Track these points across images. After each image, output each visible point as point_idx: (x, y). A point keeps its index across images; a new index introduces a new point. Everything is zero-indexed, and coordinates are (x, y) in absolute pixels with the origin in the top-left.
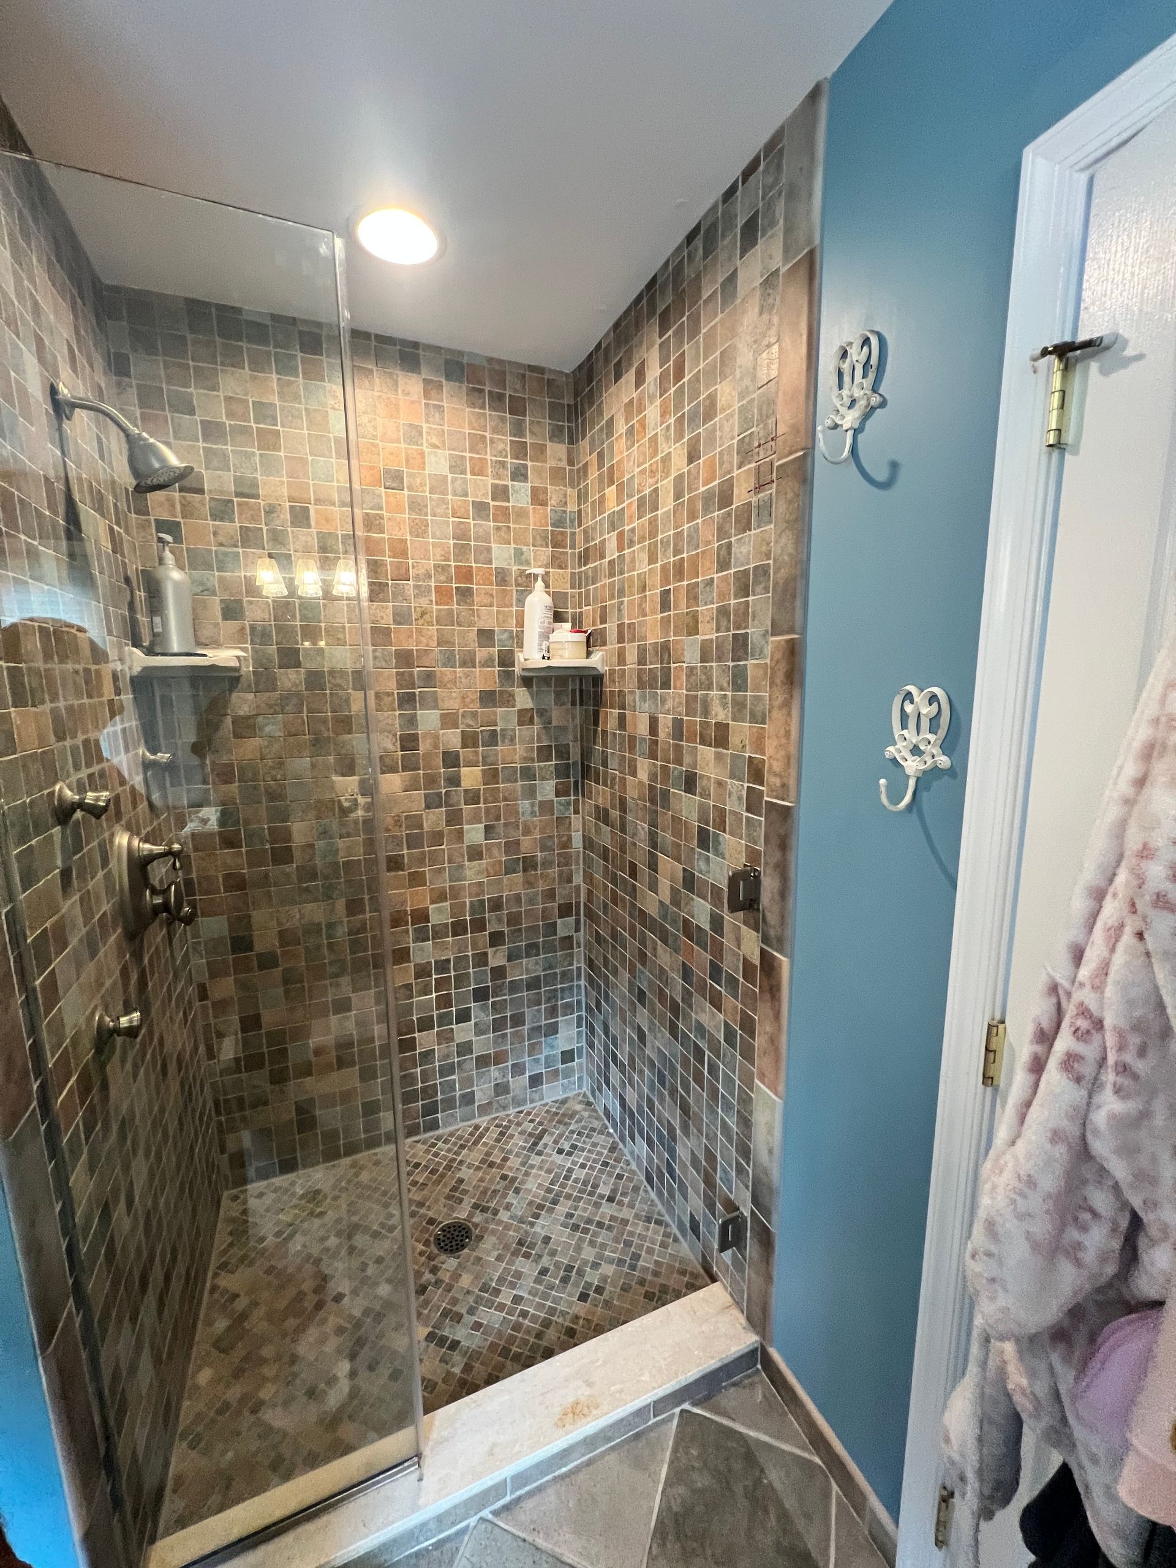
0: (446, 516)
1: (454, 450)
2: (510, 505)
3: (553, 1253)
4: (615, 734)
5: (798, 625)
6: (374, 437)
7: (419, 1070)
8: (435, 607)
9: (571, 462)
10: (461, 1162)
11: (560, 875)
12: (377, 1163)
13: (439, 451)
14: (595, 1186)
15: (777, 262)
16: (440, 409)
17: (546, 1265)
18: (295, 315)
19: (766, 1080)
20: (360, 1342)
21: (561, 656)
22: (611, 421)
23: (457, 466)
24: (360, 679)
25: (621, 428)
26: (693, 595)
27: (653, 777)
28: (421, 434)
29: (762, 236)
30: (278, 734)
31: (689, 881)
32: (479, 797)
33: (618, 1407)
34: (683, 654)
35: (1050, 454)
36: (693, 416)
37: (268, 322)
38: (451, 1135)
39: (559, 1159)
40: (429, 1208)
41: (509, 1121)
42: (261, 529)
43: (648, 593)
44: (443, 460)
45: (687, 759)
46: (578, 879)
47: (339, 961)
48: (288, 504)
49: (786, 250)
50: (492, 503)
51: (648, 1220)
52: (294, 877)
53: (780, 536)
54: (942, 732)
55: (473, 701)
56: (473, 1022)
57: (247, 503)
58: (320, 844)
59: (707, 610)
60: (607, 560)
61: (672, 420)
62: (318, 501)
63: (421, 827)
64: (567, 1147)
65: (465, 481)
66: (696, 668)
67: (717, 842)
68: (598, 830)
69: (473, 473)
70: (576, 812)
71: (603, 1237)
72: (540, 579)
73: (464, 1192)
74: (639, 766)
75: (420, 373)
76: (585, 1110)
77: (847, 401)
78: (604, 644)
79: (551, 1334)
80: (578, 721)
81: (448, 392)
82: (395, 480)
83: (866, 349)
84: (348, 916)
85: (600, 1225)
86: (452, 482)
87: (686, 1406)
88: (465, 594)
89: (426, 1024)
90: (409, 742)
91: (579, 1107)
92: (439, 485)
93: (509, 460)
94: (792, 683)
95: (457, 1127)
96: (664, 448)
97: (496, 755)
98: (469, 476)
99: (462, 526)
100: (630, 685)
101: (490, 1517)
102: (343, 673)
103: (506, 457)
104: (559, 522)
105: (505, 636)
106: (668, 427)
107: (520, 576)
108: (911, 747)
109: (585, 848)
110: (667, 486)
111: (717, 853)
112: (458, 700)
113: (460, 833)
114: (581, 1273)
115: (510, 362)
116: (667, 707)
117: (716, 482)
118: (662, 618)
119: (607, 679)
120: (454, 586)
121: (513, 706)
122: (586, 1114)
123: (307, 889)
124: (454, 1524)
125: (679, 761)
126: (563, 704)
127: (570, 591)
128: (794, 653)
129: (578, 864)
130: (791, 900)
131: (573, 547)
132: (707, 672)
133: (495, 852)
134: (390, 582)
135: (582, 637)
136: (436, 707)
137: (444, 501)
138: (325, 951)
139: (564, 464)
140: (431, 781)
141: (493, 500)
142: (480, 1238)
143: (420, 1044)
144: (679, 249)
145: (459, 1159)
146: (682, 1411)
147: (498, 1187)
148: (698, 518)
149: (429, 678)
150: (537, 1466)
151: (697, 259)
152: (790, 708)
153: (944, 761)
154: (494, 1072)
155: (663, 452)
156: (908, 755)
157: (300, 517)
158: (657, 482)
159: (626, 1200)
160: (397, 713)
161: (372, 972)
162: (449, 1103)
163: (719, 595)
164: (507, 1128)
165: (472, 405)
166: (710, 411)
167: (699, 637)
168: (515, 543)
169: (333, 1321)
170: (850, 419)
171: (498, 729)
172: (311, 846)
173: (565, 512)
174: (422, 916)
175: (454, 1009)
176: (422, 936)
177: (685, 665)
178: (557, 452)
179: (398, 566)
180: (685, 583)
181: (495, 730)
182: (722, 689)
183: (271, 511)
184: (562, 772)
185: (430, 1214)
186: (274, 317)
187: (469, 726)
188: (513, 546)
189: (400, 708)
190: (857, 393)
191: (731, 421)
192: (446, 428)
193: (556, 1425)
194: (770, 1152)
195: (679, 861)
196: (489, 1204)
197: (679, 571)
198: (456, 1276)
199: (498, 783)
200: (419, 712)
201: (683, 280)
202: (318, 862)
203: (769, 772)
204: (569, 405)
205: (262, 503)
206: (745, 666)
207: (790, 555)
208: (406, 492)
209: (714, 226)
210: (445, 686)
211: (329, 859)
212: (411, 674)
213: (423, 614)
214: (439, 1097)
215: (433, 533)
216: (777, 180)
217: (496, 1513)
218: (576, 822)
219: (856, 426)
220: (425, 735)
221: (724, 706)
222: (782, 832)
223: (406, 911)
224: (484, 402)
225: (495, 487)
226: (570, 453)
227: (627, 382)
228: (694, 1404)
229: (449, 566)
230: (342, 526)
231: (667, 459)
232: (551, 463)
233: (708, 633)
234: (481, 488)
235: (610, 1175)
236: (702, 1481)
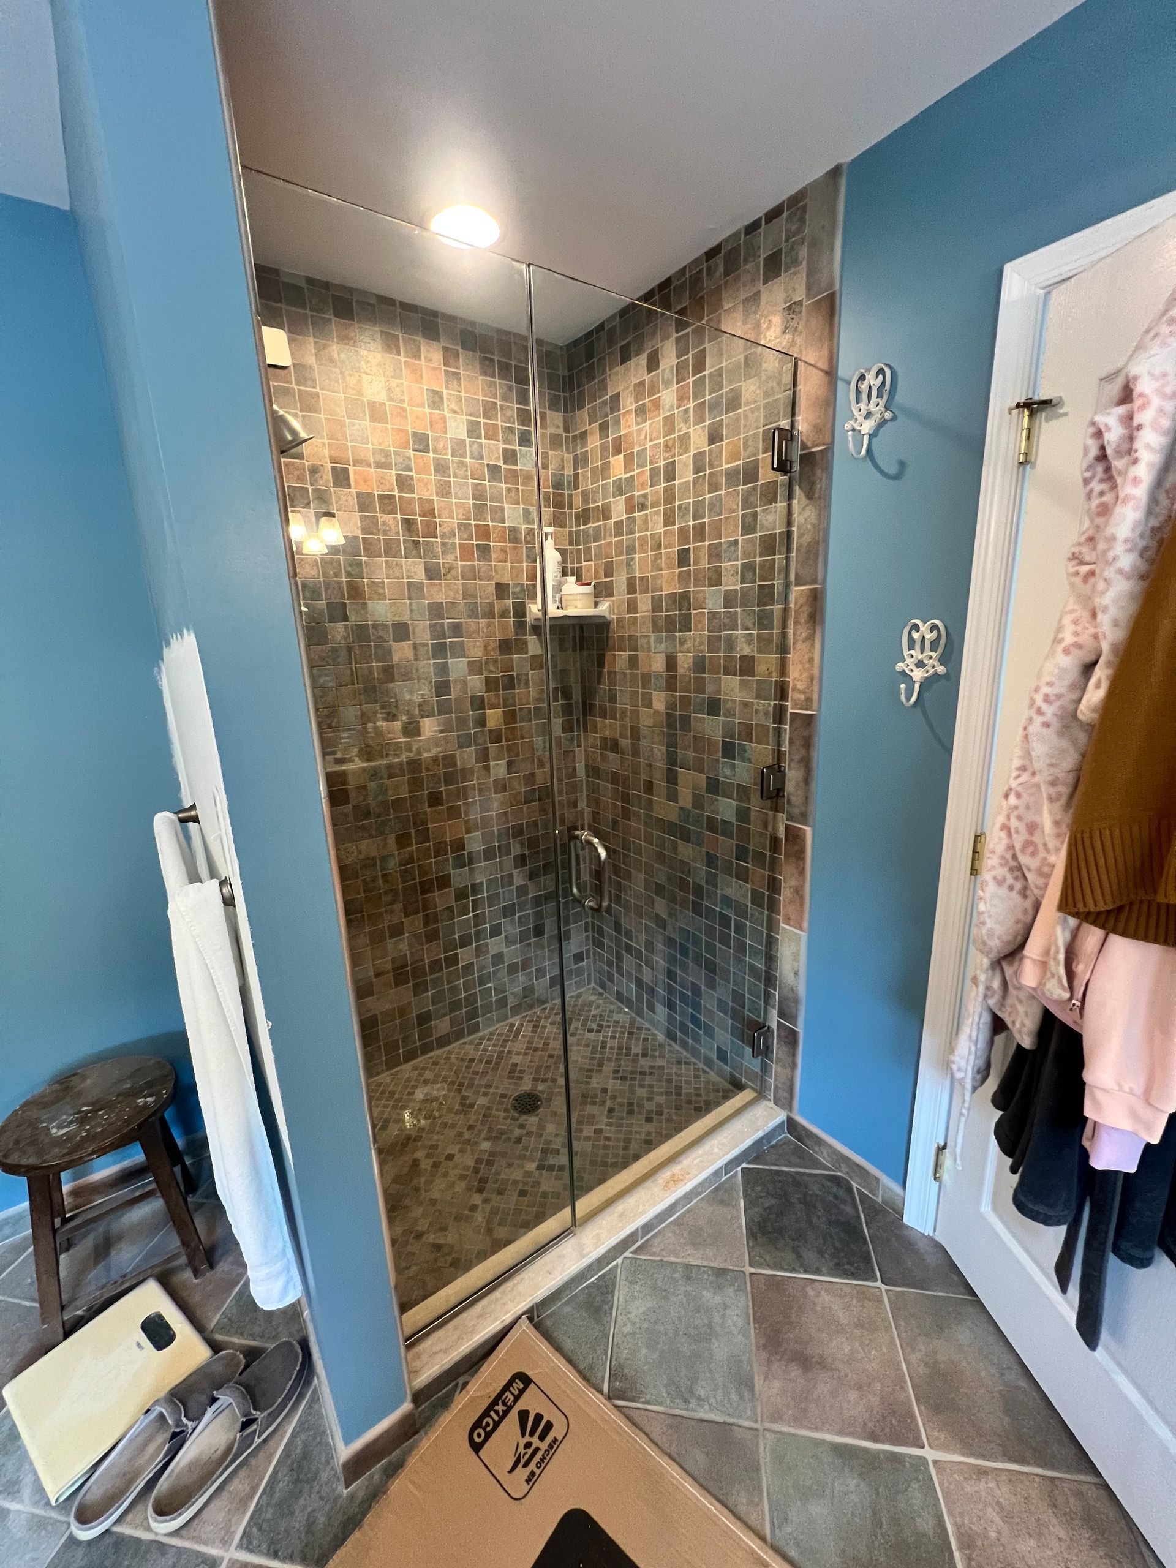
0: (466, 478)
1: (471, 415)
2: (518, 468)
3: (614, 1097)
4: (625, 674)
5: (820, 577)
6: (403, 401)
7: (461, 981)
8: (459, 563)
9: (567, 430)
10: (509, 1052)
11: (568, 802)
12: (436, 1063)
13: (458, 416)
14: (629, 1049)
15: (800, 294)
16: (457, 375)
17: (612, 1106)
18: (330, 279)
19: (791, 923)
20: (483, 1181)
21: (576, 607)
22: (616, 398)
23: (473, 430)
24: (402, 631)
25: (629, 404)
26: (715, 553)
27: (671, 706)
28: (441, 398)
29: (786, 271)
30: (330, 684)
31: (714, 786)
32: (501, 736)
33: (704, 1170)
34: (704, 602)
35: (1019, 468)
36: (715, 406)
37: (303, 284)
38: (492, 1034)
39: (592, 1036)
40: (497, 1088)
41: (538, 1017)
42: (307, 488)
43: (663, 551)
44: (461, 424)
45: (710, 689)
46: (582, 805)
47: (392, 890)
48: (330, 465)
49: (809, 288)
50: (504, 466)
51: (679, 1063)
52: (351, 817)
53: (804, 509)
54: (940, 651)
55: (493, 649)
56: (503, 935)
57: (293, 464)
58: (372, 785)
59: (730, 566)
60: (613, 521)
61: (691, 405)
62: (356, 463)
63: (455, 765)
64: (595, 1027)
65: (480, 445)
66: (719, 613)
67: (743, 749)
68: (604, 758)
69: (487, 438)
70: (579, 746)
71: (648, 1080)
72: (550, 537)
73: (522, 1072)
74: (654, 698)
75: (439, 341)
76: (598, 999)
77: (864, 412)
78: (611, 595)
79: (634, 1146)
80: (578, 665)
81: (464, 361)
82: (422, 443)
83: (881, 377)
84: (398, 850)
85: (643, 1073)
86: (470, 446)
87: (744, 1165)
88: (485, 550)
89: (465, 942)
90: (442, 688)
91: (593, 998)
92: (458, 448)
93: (516, 426)
94: (815, 622)
95: (495, 1028)
96: (681, 429)
97: (514, 697)
98: (483, 440)
99: (479, 487)
100: (644, 629)
101: (631, 1255)
102: (385, 626)
103: (514, 423)
104: (558, 485)
105: (518, 589)
106: (686, 411)
107: (528, 534)
108: (916, 662)
109: (588, 776)
110: (685, 462)
111: (743, 759)
112: (482, 649)
113: (487, 768)
114: (641, 1106)
115: (515, 334)
116: (686, 646)
117: (741, 462)
118: (680, 572)
119: (614, 626)
120: (475, 543)
121: (526, 653)
122: (601, 1002)
123: (363, 828)
124: (608, 1264)
125: (700, 689)
126: (566, 650)
127: (568, 547)
128: (816, 599)
129: (581, 791)
130: (813, 785)
131: (570, 507)
132: (733, 617)
133: (516, 784)
134: (421, 540)
135: (588, 589)
136: (464, 656)
137: (463, 464)
138: (380, 881)
139: (561, 431)
140: (462, 722)
141: (505, 463)
142: (549, 1100)
143: (462, 959)
144: (696, 262)
145: (506, 1050)
146: (742, 1169)
147: (548, 1064)
148: (721, 489)
149: (457, 630)
150: (657, 1217)
151: (718, 274)
152: (814, 640)
153: (941, 670)
154: (521, 977)
155: (679, 431)
156: (914, 668)
157: (341, 477)
158: (673, 456)
159: (657, 1054)
160: (432, 661)
161: (420, 898)
162: (488, 1009)
163: (744, 553)
164: (538, 1021)
165: (485, 373)
166: (733, 403)
167: (723, 588)
168: (524, 503)
169: (453, 1174)
170: (867, 427)
171: (515, 674)
172: (364, 787)
173: (563, 475)
174: (460, 845)
175: (488, 925)
176: (460, 863)
177: (706, 611)
178: (556, 418)
179: (428, 525)
180: (707, 543)
181: (512, 675)
182: (747, 629)
183: (314, 470)
184: (568, 710)
185: (500, 1091)
186: (310, 281)
187: (492, 672)
188: (522, 506)
189: (434, 657)
190: (872, 408)
191: (756, 414)
192: (463, 394)
193: (663, 1189)
194: (796, 974)
195: (702, 772)
196: (547, 1076)
197: (700, 532)
198: (541, 1127)
199: (516, 723)
200: (450, 661)
201: (702, 289)
202: (372, 802)
203: (793, 690)
204: (564, 377)
205: (307, 463)
206: (772, 610)
207: (812, 524)
208: (431, 454)
209: (735, 250)
210: (470, 636)
211: (380, 798)
212: (442, 625)
213: (450, 569)
214: (479, 1004)
215: (456, 494)
216: (799, 230)
217: (634, 1252)
218: (580, 754)
219: (871, 432)
220: (456, 681)
221: (750, 642)
222: (806, 734)
223: (445, 842)
224: (494, 371)
225: (505, 450)
226: (565, 422)
227: (637, 365)
228: (749, 1163)
229: (470, 525)
230: (378, 487)
231: (685, 439)
232: (551, 430)
233: (731, 583)
234: (494, 450)
235: (638, 1039)
236: (771, 1202)
